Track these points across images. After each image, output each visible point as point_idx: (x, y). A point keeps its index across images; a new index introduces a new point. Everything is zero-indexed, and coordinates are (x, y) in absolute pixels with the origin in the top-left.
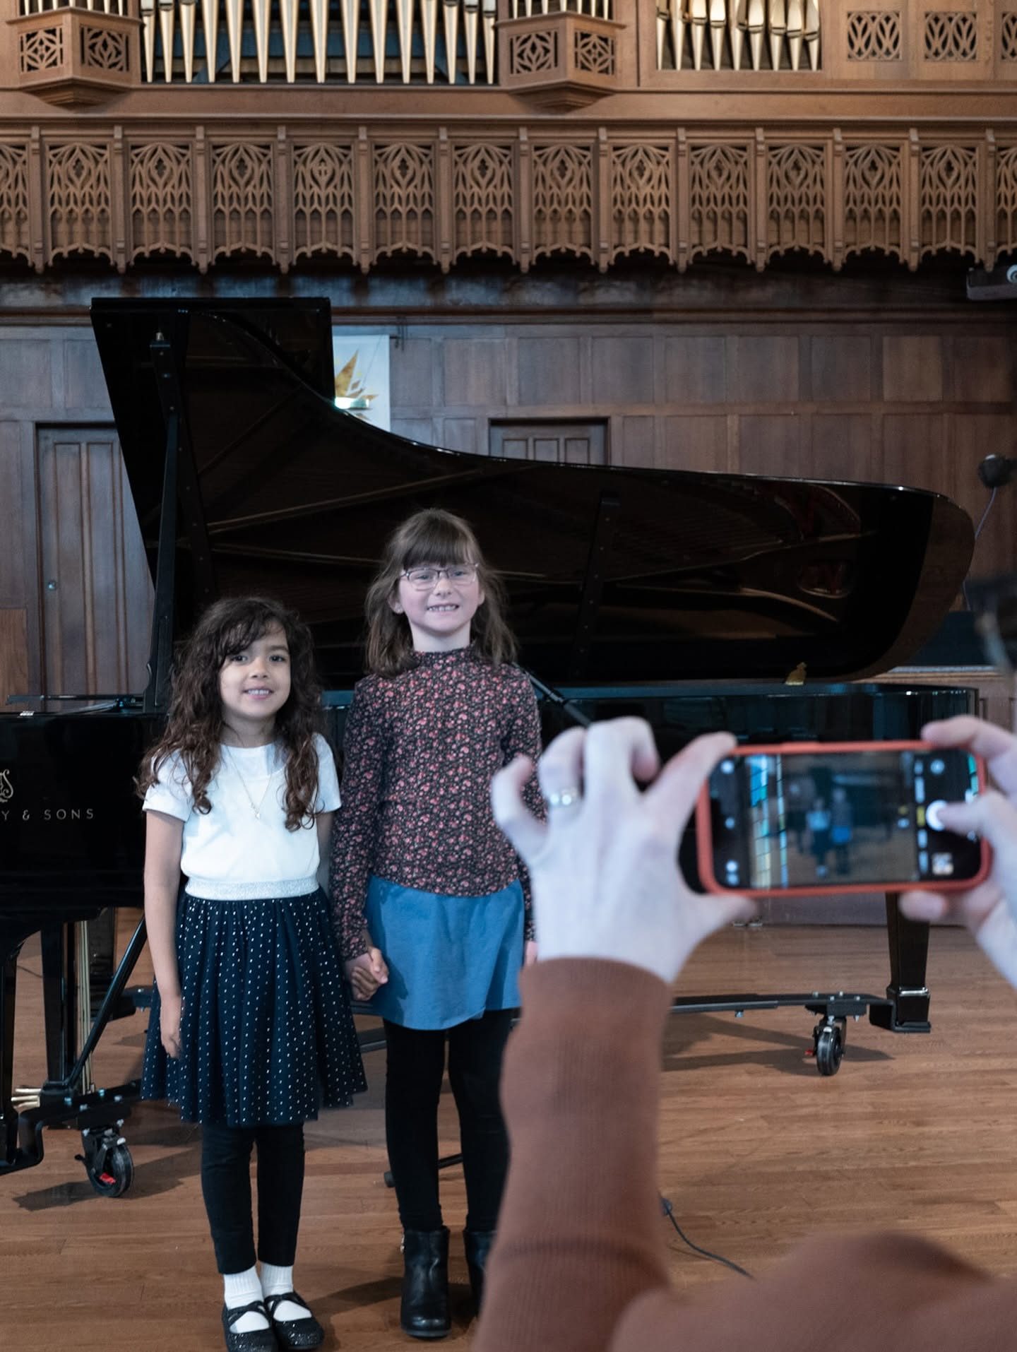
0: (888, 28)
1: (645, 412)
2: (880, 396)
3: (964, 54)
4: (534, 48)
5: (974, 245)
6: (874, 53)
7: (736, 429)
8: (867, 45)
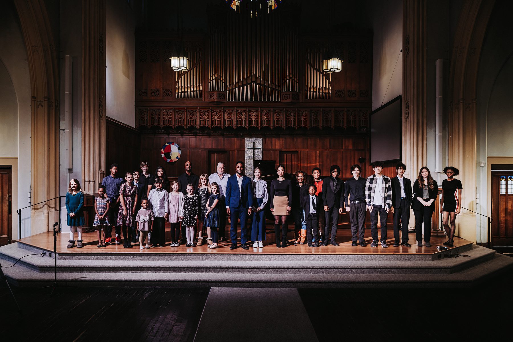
0: (342, 92)
1: (304, 150)
2: (343, 148)
3: (354, 96)
4: (286, 96)
5: (356, 126)
6: (339, 96)
7: (319, 153)
8: (338, 95)
